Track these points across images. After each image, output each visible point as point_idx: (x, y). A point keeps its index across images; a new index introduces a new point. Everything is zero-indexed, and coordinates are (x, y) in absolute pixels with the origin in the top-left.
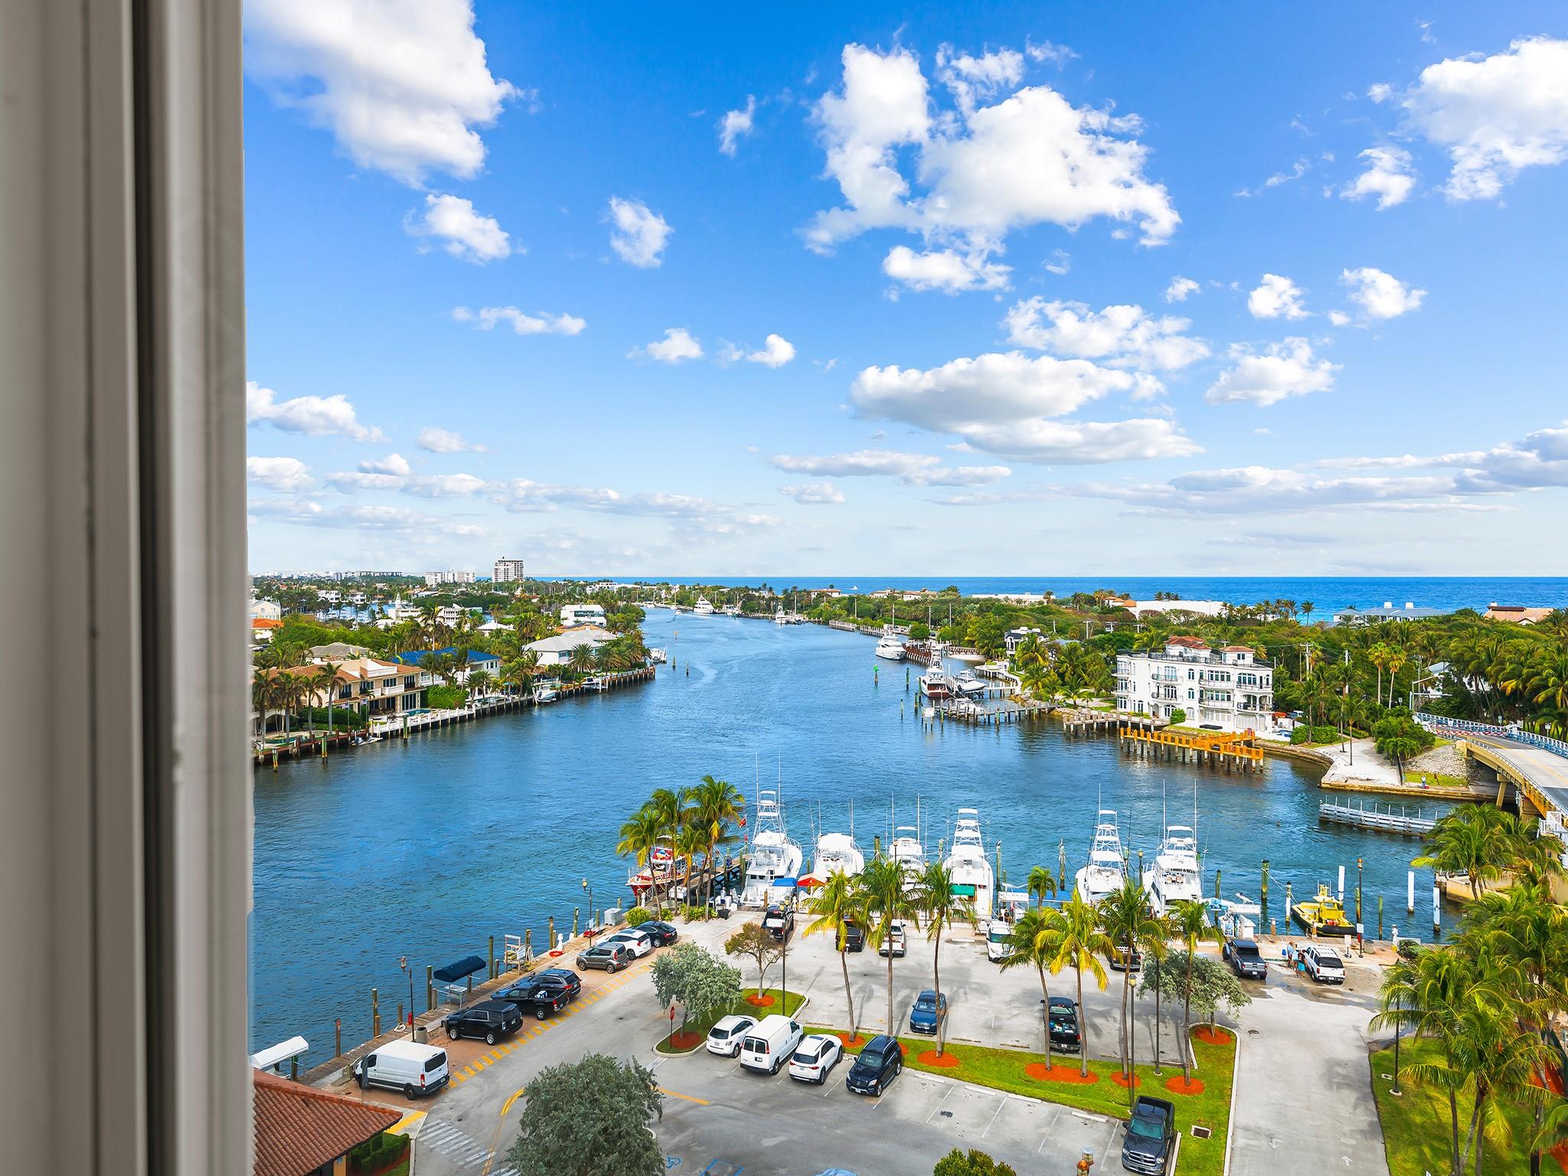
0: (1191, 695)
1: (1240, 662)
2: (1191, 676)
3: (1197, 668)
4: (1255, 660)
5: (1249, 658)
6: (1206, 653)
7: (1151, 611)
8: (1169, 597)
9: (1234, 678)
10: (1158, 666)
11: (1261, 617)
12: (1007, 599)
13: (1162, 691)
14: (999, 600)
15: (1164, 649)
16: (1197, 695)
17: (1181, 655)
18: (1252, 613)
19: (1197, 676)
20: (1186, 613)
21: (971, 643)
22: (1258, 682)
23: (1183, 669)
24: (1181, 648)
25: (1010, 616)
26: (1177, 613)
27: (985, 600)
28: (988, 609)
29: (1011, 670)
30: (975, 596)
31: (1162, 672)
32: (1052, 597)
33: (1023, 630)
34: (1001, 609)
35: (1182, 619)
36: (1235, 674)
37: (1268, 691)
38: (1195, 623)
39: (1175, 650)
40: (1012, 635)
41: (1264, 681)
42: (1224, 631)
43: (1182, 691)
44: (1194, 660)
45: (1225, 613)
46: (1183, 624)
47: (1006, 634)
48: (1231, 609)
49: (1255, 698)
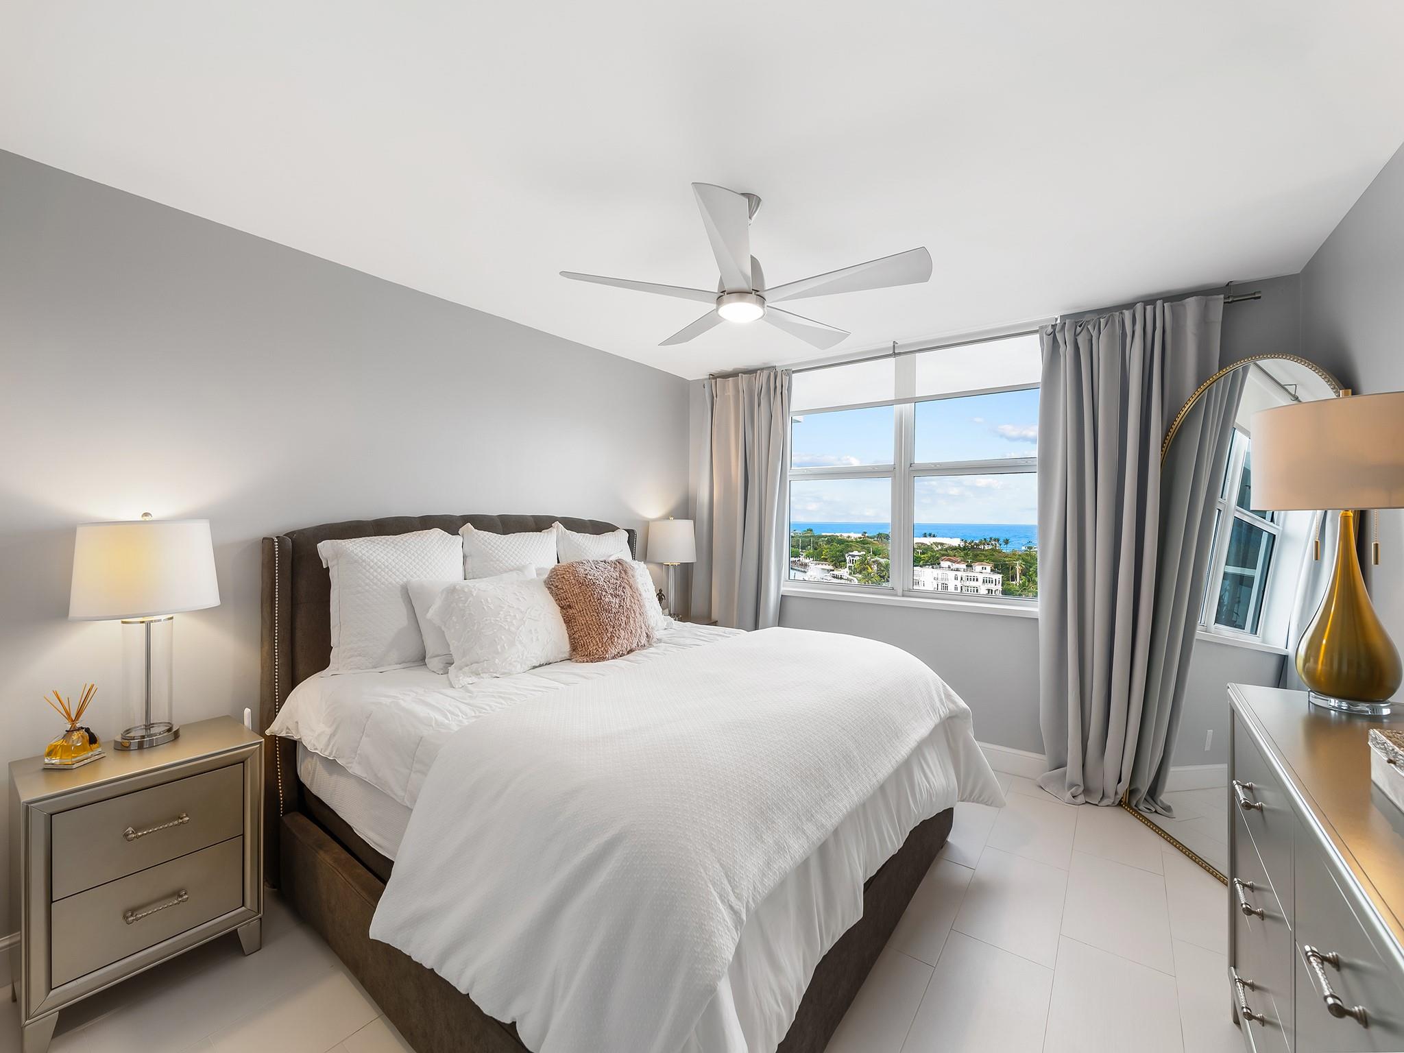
1: (984, 571)
4: (992, 570)
7: (923, 544)
9: (981, 580)
12: (841, 536)
14: (837, 536)
15: (939, 564)
17: (949, 567)
18: (977, 545)
19: (959, 579)
20: (942, 544)
22: (994, 582)
24: (948, 563)
26: (937, 544)
30: (823, 534)
34: (841, 542)
36: (981, 577)
37: (999, 587)
38: (946, 550)
41: (997, 582)
42: (966, 554)
44: (958, 570)
49: (992, 590)
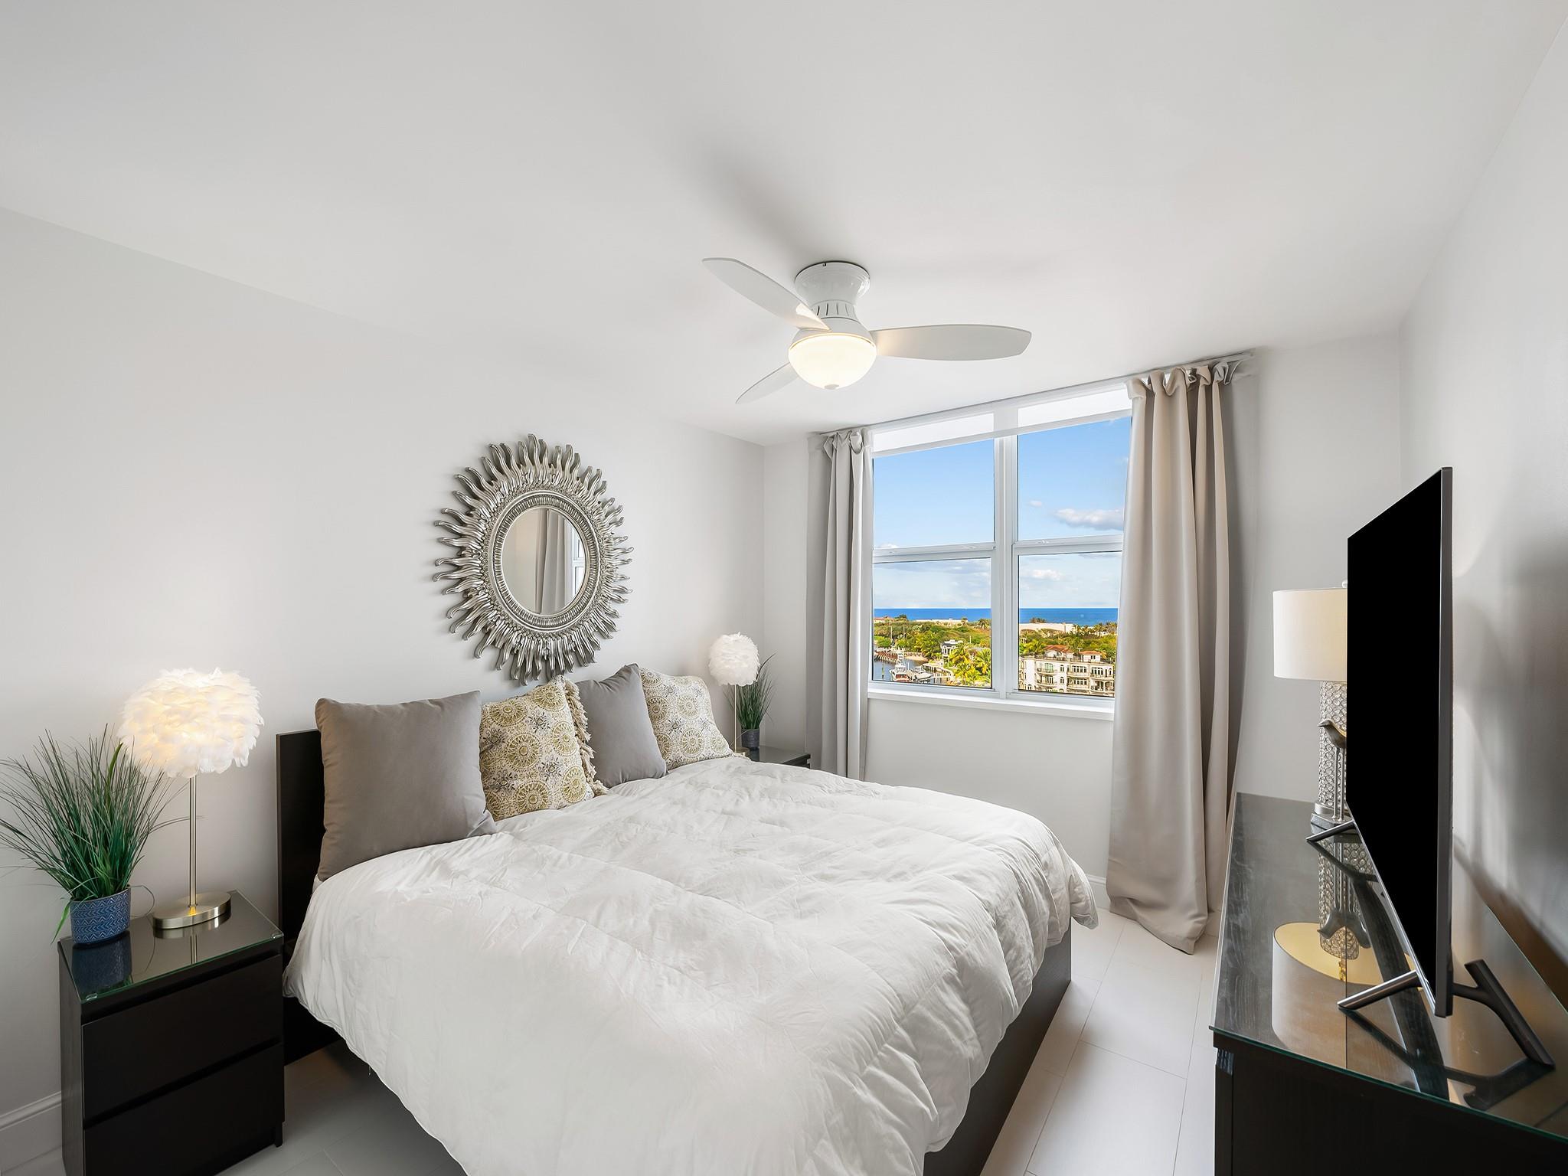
0: (1062, 681)
2: (1062, 669)
3: (1066, 665)
5: (1098, 658)
6: (1070, 656)
8: (1039, 621)
10: (1042, 664)
11: (1097, 634)
13: (1044, 678)
16: (1066, 681)
21: (919, 650)
23: (1057, 665)
25: (942, 633)
27: (925, 623)
28: (928, 629)
29: (945, 666)
31: (1043, 667)
32: (967, 621)
33: (952, 642)
35: (1049, 635)
39: (1052, 653)
40: (946, 644)
43: (1057, 679)
45: (1075, 631)
46: (1050, 638)
47: (941, 644)
48: (1079, 628)
